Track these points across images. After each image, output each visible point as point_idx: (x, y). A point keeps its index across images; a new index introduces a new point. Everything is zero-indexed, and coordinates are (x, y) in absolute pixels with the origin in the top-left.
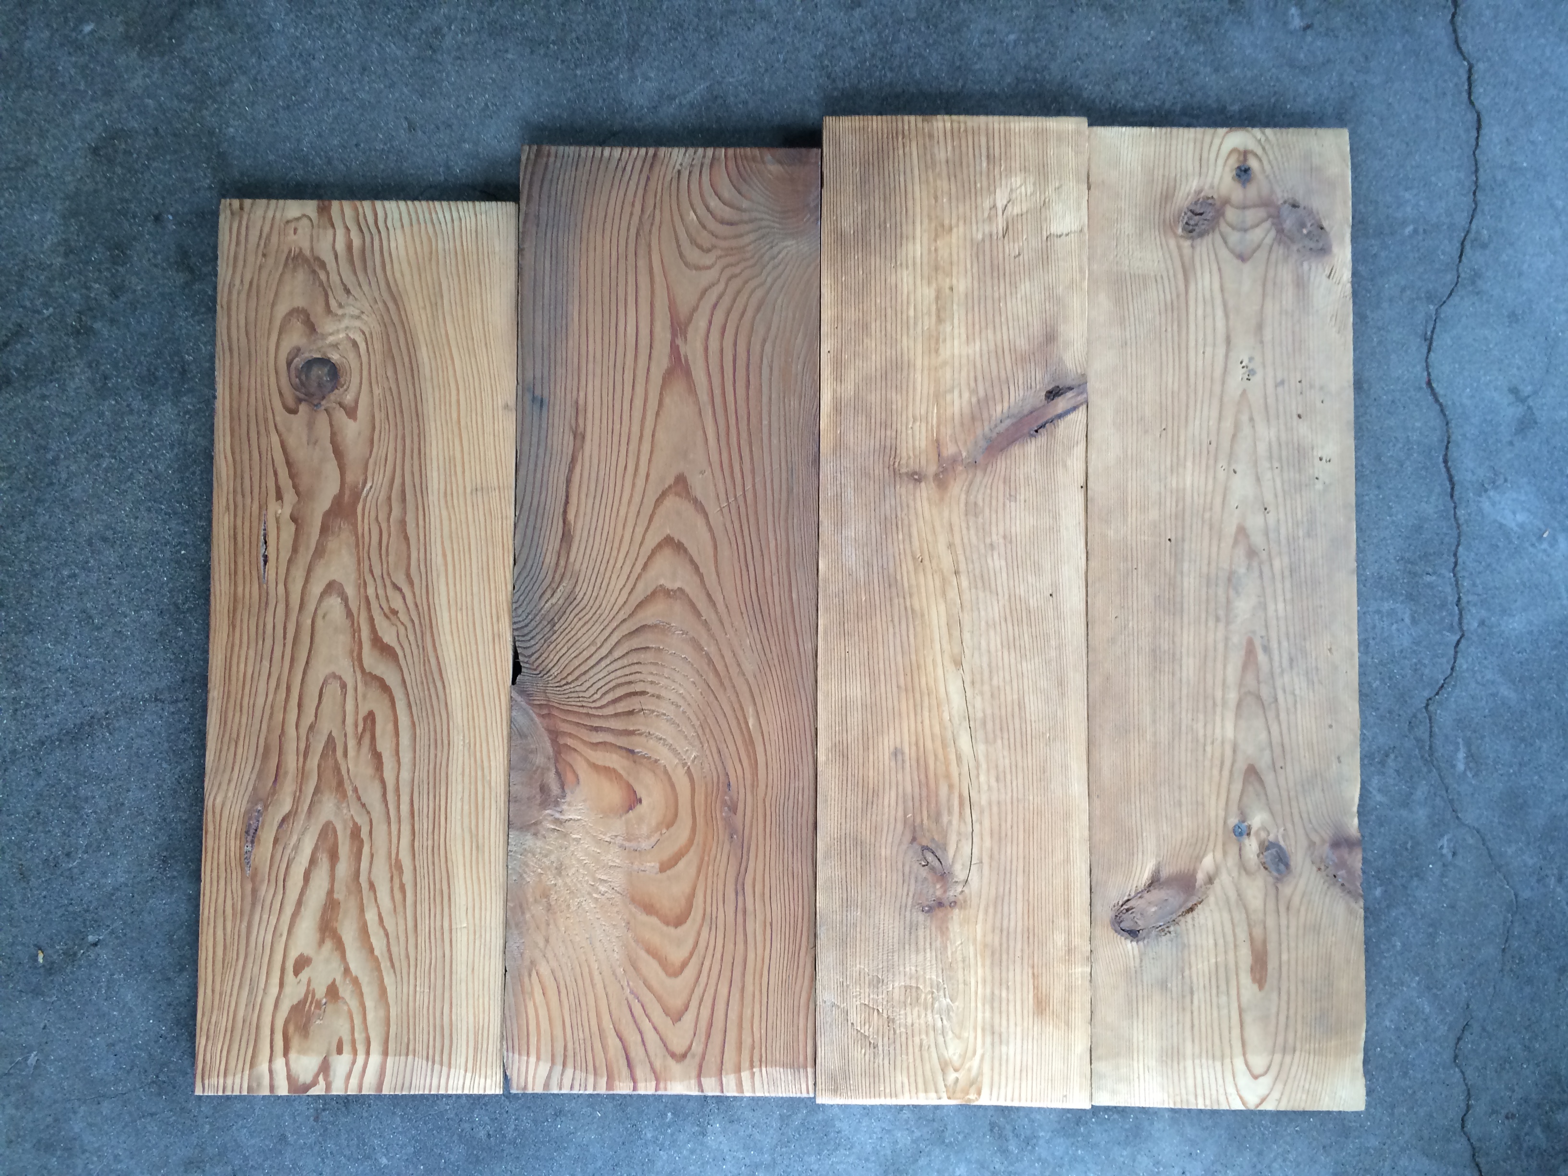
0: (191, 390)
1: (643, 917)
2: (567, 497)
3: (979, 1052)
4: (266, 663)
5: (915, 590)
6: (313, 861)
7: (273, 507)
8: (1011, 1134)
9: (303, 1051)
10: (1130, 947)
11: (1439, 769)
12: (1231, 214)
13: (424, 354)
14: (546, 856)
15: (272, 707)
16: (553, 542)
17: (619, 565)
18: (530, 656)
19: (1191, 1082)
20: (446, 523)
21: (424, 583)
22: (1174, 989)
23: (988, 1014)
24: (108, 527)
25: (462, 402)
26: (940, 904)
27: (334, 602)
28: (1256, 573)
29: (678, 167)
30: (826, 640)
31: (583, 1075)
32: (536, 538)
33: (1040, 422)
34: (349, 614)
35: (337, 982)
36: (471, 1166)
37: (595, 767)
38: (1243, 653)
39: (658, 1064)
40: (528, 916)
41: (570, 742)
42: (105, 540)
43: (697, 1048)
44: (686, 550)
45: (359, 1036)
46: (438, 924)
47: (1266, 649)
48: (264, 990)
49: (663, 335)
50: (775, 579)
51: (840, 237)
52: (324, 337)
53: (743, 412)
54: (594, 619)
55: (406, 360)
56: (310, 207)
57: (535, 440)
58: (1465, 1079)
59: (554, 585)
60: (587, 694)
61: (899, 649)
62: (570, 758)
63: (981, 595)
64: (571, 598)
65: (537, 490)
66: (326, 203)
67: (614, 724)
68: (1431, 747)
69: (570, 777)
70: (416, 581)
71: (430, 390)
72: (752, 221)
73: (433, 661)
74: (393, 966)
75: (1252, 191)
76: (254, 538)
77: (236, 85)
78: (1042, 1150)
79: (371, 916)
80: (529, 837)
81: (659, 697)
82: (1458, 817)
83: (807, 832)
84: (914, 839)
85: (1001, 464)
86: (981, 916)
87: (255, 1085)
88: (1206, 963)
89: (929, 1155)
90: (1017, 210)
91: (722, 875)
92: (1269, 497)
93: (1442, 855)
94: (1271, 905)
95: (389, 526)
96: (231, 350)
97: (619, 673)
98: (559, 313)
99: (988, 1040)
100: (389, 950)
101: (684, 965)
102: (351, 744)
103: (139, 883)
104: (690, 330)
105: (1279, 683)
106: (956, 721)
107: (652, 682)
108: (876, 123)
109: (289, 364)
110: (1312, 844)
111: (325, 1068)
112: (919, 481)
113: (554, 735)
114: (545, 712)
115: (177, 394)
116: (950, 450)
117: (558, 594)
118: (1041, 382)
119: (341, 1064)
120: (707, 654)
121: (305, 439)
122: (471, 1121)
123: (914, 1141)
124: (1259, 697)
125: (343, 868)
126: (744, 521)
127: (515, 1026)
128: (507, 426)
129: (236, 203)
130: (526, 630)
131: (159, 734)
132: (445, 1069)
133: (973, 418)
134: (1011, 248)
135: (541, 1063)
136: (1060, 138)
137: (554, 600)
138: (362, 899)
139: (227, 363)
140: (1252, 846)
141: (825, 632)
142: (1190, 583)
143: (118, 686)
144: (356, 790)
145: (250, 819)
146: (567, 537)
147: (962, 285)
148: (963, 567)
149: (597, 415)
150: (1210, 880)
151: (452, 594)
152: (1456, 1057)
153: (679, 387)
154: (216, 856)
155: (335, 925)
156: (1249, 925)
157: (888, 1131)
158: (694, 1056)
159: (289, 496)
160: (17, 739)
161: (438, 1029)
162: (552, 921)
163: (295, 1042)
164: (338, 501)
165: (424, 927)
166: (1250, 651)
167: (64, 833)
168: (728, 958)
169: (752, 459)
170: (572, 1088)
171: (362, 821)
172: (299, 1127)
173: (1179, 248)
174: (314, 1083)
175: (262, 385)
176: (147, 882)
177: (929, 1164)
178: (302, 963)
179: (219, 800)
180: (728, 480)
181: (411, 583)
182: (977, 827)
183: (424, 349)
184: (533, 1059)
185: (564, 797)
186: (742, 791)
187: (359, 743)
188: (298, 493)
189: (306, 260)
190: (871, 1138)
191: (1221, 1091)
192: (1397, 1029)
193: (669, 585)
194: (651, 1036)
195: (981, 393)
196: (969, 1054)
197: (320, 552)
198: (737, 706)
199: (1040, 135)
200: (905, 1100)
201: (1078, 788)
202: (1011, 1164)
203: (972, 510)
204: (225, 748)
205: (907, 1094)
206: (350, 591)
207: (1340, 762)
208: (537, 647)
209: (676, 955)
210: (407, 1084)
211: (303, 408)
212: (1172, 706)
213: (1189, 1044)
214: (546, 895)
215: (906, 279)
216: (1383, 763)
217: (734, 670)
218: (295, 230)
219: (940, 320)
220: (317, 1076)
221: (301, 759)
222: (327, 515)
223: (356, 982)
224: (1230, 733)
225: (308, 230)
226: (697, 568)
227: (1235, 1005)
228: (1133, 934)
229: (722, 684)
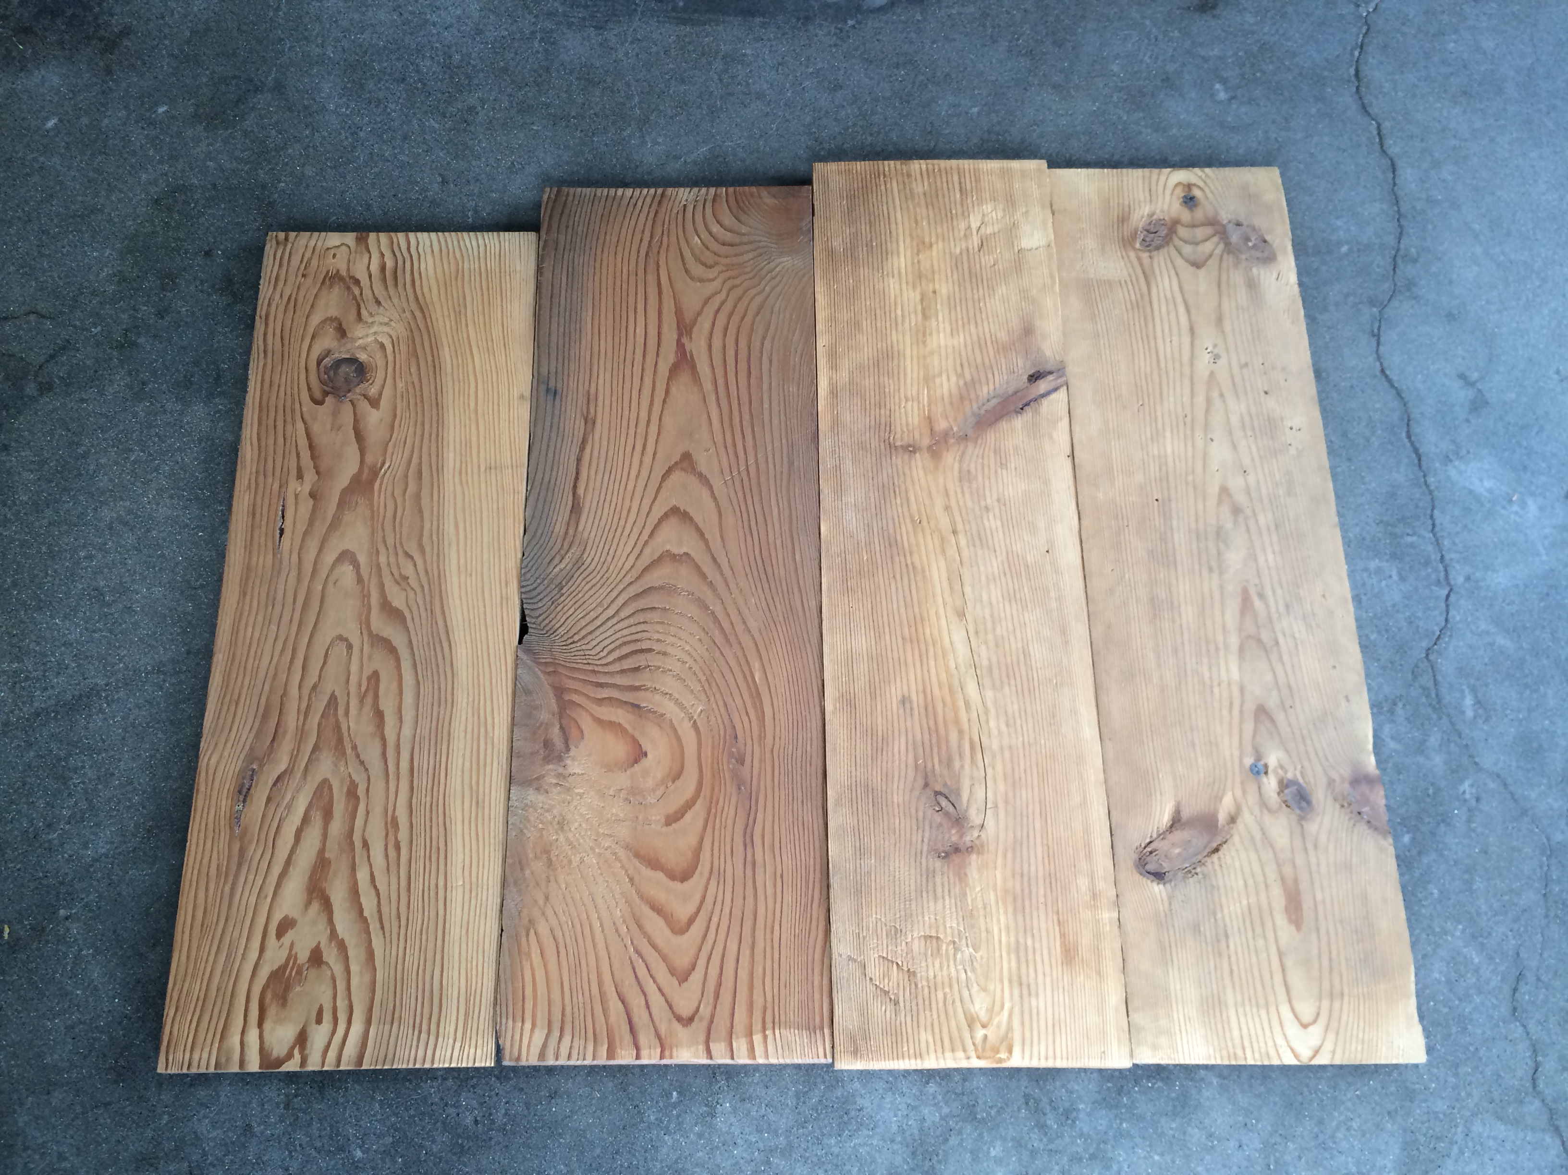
0: (223, 393)
1: (647, 872)
2: (577, 473)
3: (1007, 1006)
4: (274, 627)
5: (915, 549)
6: (306, 820)
7: (294, 486)
8: (1048, 1107)
9: (279, 1021)
10: (1157, 889)
11: (1448, 715)
12: (1182, 231)
13: (446, 353)
14: (548, 811)
15: (276, 669)
16: (564, 513)
17: (626, 533)
18: (537, 618)
19: (1236, 1033)
20: (459, 497)
21: (435, 551)
22: (1208, 933)
23: (1014, 964)
24: (130, 512)
25: (480, 393)
26: (957, 850)
27: (347, 569)
28: (1243, 528)
29: (684, 203)
30: (830, 597)
31: (582, 1042)
32: (546, 510)
33: (1024, 402)
34: (360, 580)
35: (322, 945)
36: (455, 1158)
37: (599, 721)
38: (1239, 600)
39: (663, 1029)
40: (527, 872)
41: (575, 698)
42: (126, 524)
43: (705, 1011)
44: (691, 519)
45: (341, 1004)
46: (433, 882)
47: (1261, 596)
48: (243, 955)
49: (670, 336)
50: (779, 543)
51: (831, 253)
52: (354, 340)
53: (745, 399)
54: (601, 582)
55: (429, 358)
56: (350, 238)
57: (548, 424)
58: (1528, 1034)
59: (563, 552)
60: (593, 652)
61: (902, 603)
62: (574, 713)
63: (979, 552)
64: (579, 563)
65: (548, 468)
66: (364, 234)
67: (619, 680)
68: (1437, 695)
69: (574, 732)
70: (428, 549)
71: (450, 384)
72: (751, 243)
73: (441, 623)
74: (382, 928)
75: (1199, 214)
76: (272, 513)
77: (290, 151)
78: (1083, 1125)
79: (362, 875)
80: (531, 791)
81: (665, 654)
82: (1476, 763)
83: (818, 781)
84: (926, 785)
85: (991, 437)
86: (1000, 862)
87: (223, 1060)
88: (1238, 905)
89: (960, 1133)
90: (989, 230)
91: (730, 827)
92: (1247, 462)
93: (1465, 801)
94: (1298, 844)
95: (404, 500)
96: (265, 352)
97: (625, 632)
98: (574, 319)
99: (1016, 992)
100: (379, 911)
101: (691, 921)
102: (354, 702)
103: (120, 853)
104: (695, 330)
105: (1277, 627)
106: (962, 669)
107: (658, 640)
108: (860, 166)
109: (319, 363)
110: (1331, 783)
111: (302, 1039)
112: (914, 452)
113: (559, 691)
114: (551, 669)
115: (210, 396)
116: (941, 425)
117: (567, 560)
118: (1023, 367)
119: (319, 1036)
120: (713, 613)
121: (328, 426)
122: (457, 1105)
123: (942, 1118)
124: (1259, 641)
125: (336, 827)
126: (747, 491)
127: (510, 989)
128: (523, 412)
129: (282, 235)
130: (534, 593)
131: (158, 704)
132: (432, 1038)
133: (962, 398)
134: (988, 260)
135: (537, 1031)
136: (1024, 174)
137: (562, 566)
138: (354, 858)
139: (261, 364)
140: (1271, 784)
141: (829, 589)
142: (1180, 539)
143: (120, 660)
144: (354, 748)
145: (243, 778)
146: (576, 509)
147: (944, 290)
148: (960, 527)
149: (607, 403)
150: (1232, 820)
151: (462, 561)
152: (1515, 1009)
153: (685, 377)
154: (205, 815)
155: (324, 885)
156: (1278, 865)
157: (914, 1108)
158: (701, 1019)
159: (310, 476)
160: (12, 712)
161: (427, 993)
162: (552, 878)
163: (272, 1011)
164: (356, 480)
165: (418, 885)
166: (1246, 599)
167: (48, 803)
168: (737, 912)
169: (754, 437)
170: (569, 1057)
171: (359, 778)
172: (267, 1116)
173: (1139, 259)
174: (290, 1056)
175: (292, 382)
176: (129, 852)
177: (960, 1144)
178: (286, 925)
179: (213, 761)
180: (732, 456)
181: (422, 551)
182: (989, 771)
183: (446, 349)
184: (528, 1025)
185: (568, 749)
186: (749, 743)
187: (362, 701)
188: (318, 473)
189: (342, 279)
190: (895, 1116)
191: (1270, 1043)
192: (1448, 981)
193: (675, 550)
194: (656, 999)
195: (968, 377)
196: (997, 1008)
197: (335, 524)
198: (743, 661)
199: (1003, 172)
200: (930, 1063)
201: (1089, 732)
202: (1051, 1141)
203: (965, 477)
204: (225, 708)
205: (933, 1055)
206: (362, 559)
207: (1348, 701)
208: (544, 609)
209: (683, 912)
210: (390, 1056)
211: (329, 400)
212: (1175, 651)
213: (1229, 991)
214: (547, 852)
215: (893, 285)
216: (1392, 712)
217: (739, 628)
218: (334, 256)
219: (925, 317)
220: (292, 1049)
221: (302, 718)
222: (345, 492)
223: (342, 946)
224: (1235, 675)
225: (346, 257)
226: (702, 535)
227: (1273, 950)
228: (1159, 876)
229: (728, 640)
